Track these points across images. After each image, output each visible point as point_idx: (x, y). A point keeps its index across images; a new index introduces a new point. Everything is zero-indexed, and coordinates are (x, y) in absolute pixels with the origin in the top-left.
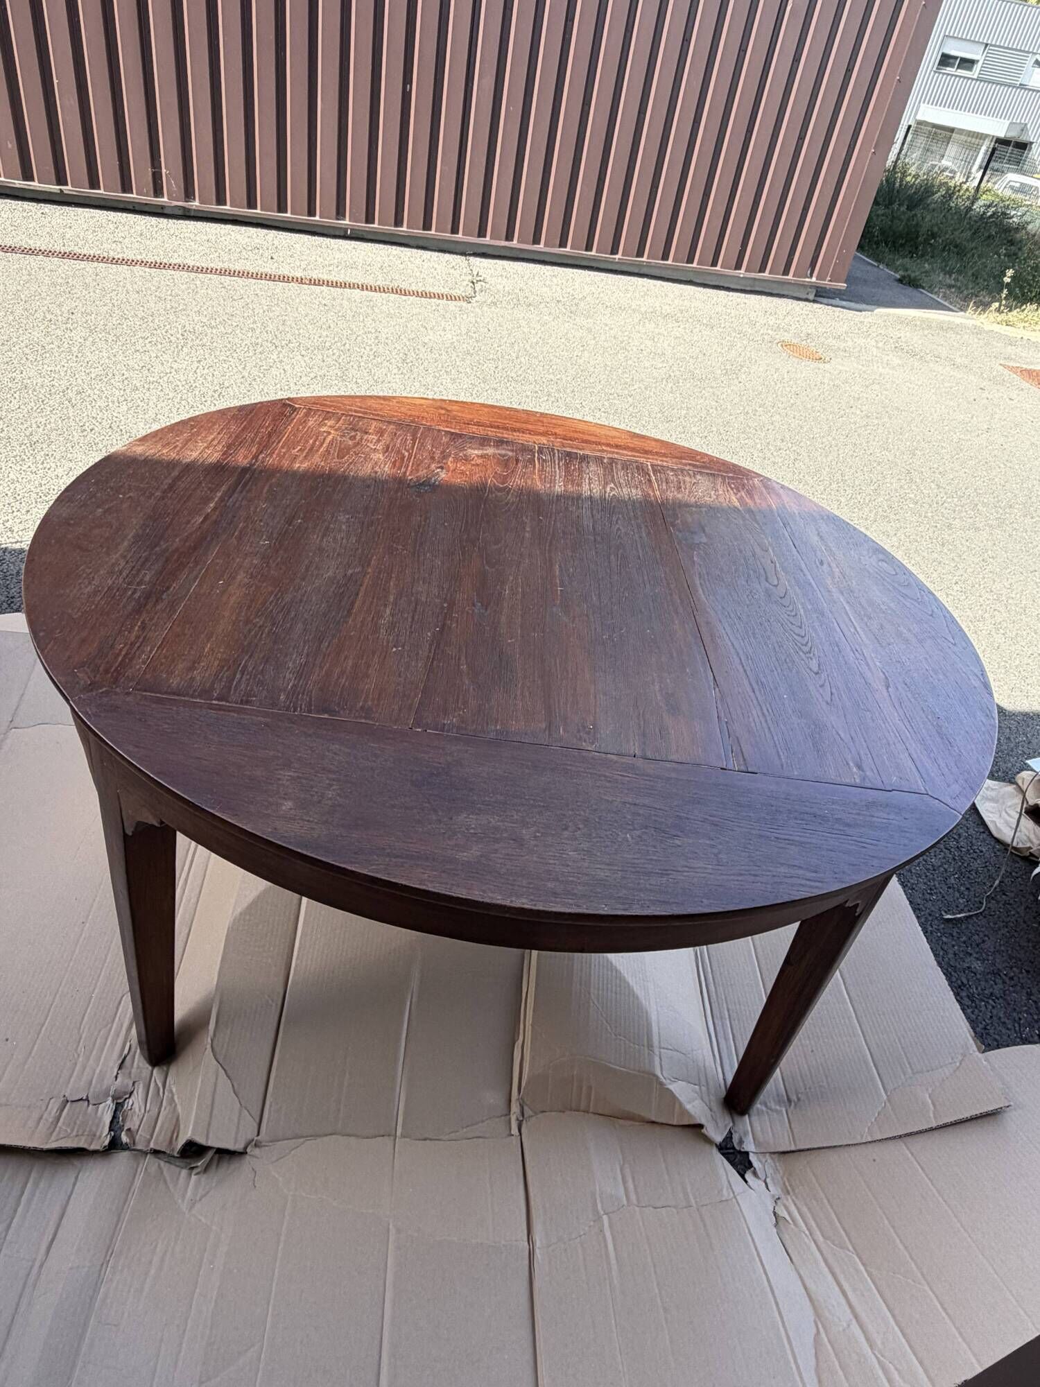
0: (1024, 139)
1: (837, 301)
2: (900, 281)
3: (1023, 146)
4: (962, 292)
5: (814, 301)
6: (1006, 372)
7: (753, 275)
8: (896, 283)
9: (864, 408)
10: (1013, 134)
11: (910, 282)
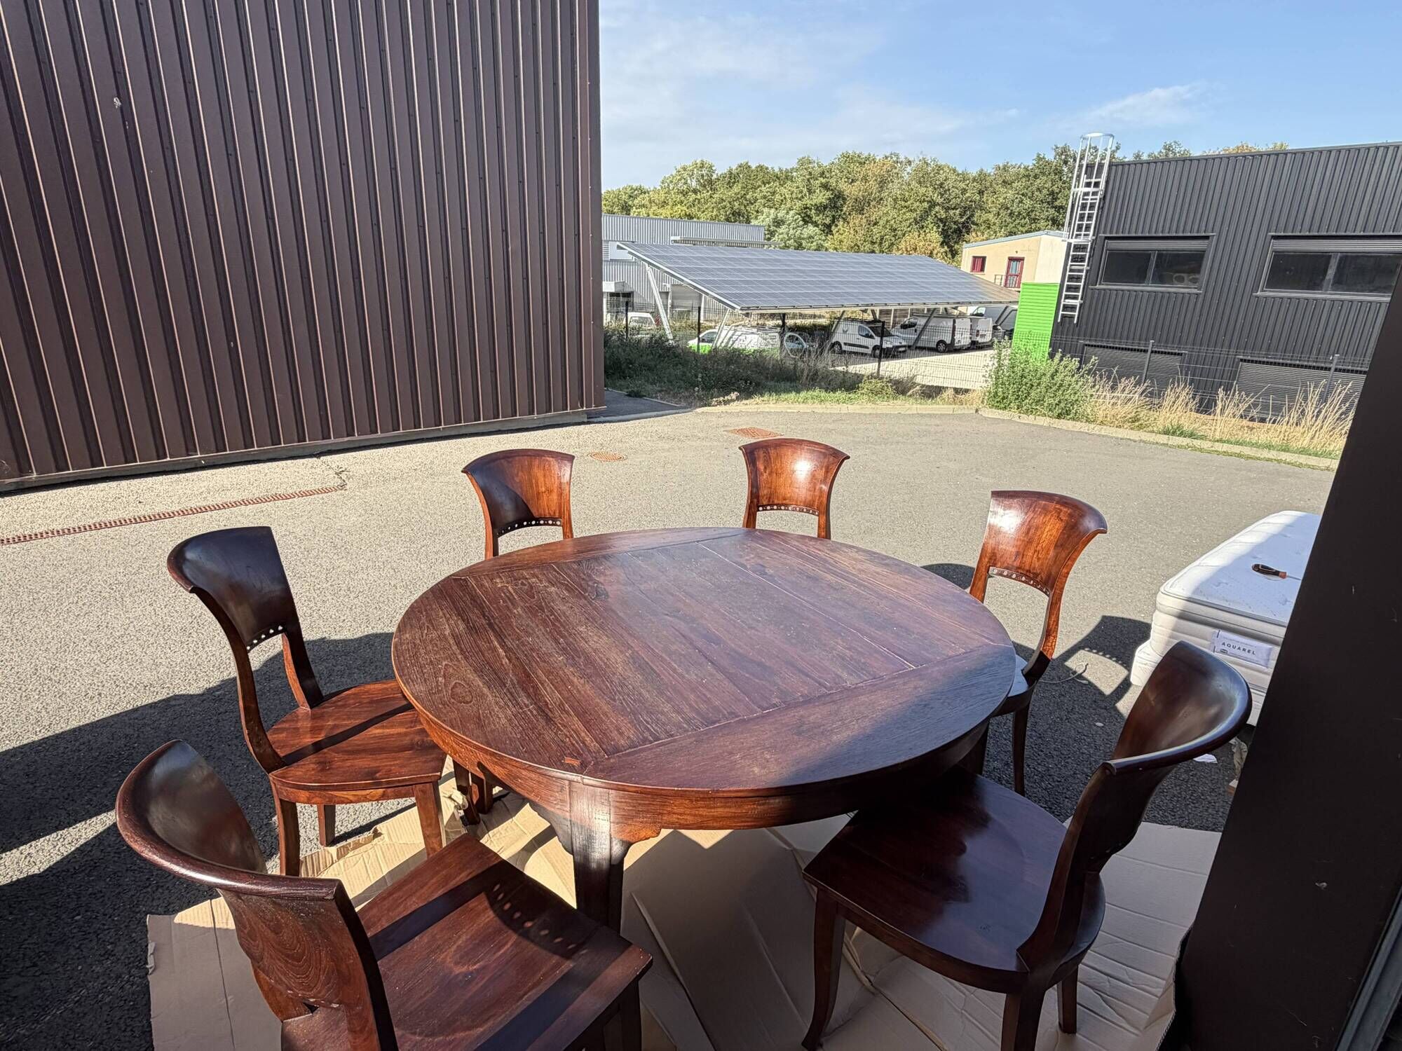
0: (627, 290)
1: (602, 419)
2: (629, 395)
3: (628, 295)
4: (669, 393)
5: (589, 423)
6: (730, 434)
7: (543, 415)
8: (627, 398)
9: (674, 480)
10: (620, 290)
11: (635, 395)
